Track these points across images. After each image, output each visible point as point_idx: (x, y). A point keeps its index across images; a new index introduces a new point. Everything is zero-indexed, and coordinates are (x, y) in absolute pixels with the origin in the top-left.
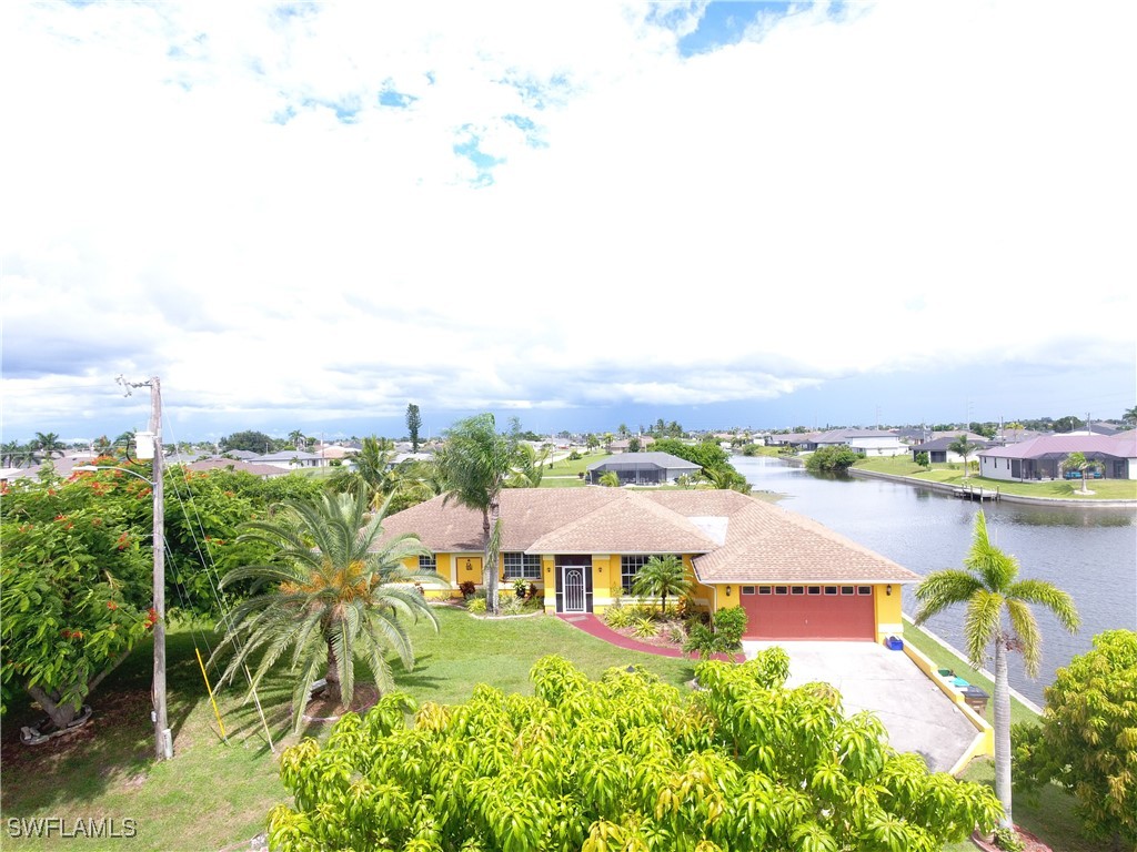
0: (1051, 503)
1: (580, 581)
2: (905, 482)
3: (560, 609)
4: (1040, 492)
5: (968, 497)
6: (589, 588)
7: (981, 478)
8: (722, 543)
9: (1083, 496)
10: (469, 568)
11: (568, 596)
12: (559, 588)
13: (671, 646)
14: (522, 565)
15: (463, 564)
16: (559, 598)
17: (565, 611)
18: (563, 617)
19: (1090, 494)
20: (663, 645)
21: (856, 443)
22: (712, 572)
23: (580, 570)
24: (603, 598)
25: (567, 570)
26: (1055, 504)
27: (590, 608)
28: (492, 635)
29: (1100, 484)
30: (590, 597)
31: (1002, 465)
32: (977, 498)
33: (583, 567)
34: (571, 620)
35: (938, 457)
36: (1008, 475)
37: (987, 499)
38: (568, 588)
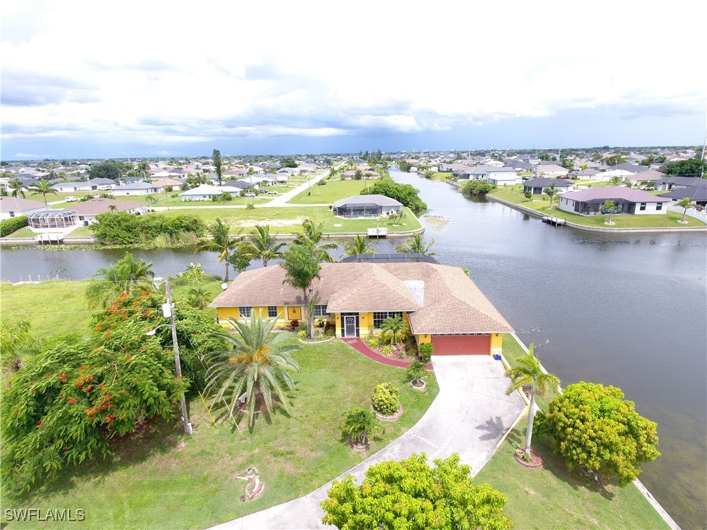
0: (592, 230)
1: (353, 322)
2: (517, 209)
3: (343, 335)
4: (586, 223)
5: (549, 222)
6: (358, 326)
7: (558, 209)
8: (423, 306)
9: (608, 226)
10: (294, 312)
11: (347, 331)
12: (343, 326)
13: (399, 360)
14: (321, 310)
15: (291, 310)
16: (343, 331)
17: (346, 336)
18: (346, 340)
19: (613, 224)
20: (395, 359)
21: (492, 176)
22: (419, 328)
23: (353, 318)
24: (364, 331)
25: (347, 318)
26: (594, 230)
27: (358, 335)
28: (315, 355)
29: (618, 218)
30: (358, 331)
31: (570, 203)
32: (554, 224)
33: (355, 317)
34: (349, 342)
35: (537, 191)
36: (572, 209)
37: (559, 225)
38: (347, 326)
